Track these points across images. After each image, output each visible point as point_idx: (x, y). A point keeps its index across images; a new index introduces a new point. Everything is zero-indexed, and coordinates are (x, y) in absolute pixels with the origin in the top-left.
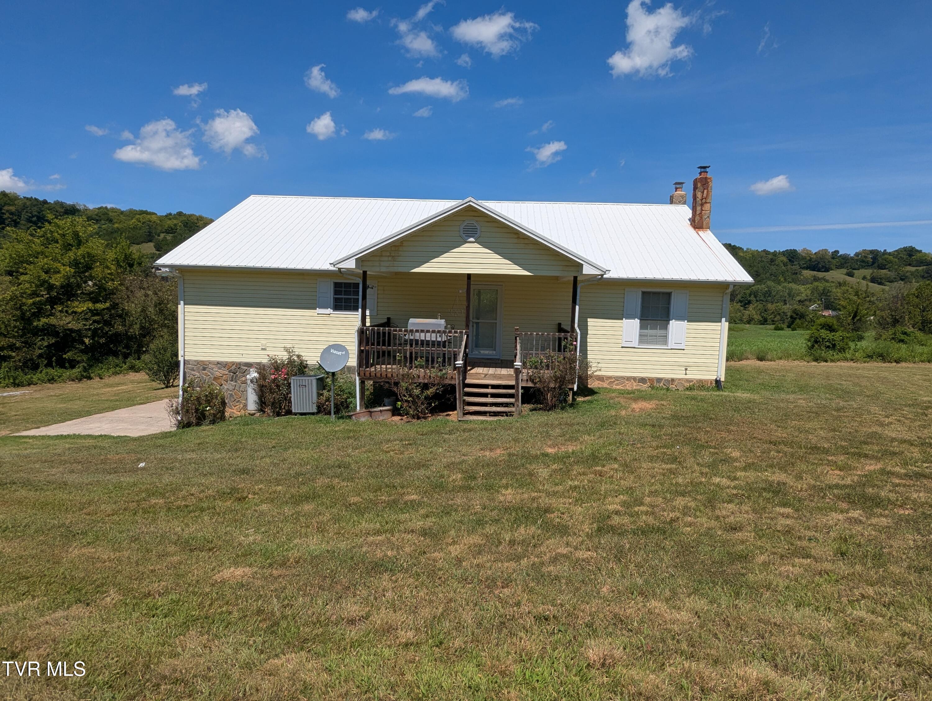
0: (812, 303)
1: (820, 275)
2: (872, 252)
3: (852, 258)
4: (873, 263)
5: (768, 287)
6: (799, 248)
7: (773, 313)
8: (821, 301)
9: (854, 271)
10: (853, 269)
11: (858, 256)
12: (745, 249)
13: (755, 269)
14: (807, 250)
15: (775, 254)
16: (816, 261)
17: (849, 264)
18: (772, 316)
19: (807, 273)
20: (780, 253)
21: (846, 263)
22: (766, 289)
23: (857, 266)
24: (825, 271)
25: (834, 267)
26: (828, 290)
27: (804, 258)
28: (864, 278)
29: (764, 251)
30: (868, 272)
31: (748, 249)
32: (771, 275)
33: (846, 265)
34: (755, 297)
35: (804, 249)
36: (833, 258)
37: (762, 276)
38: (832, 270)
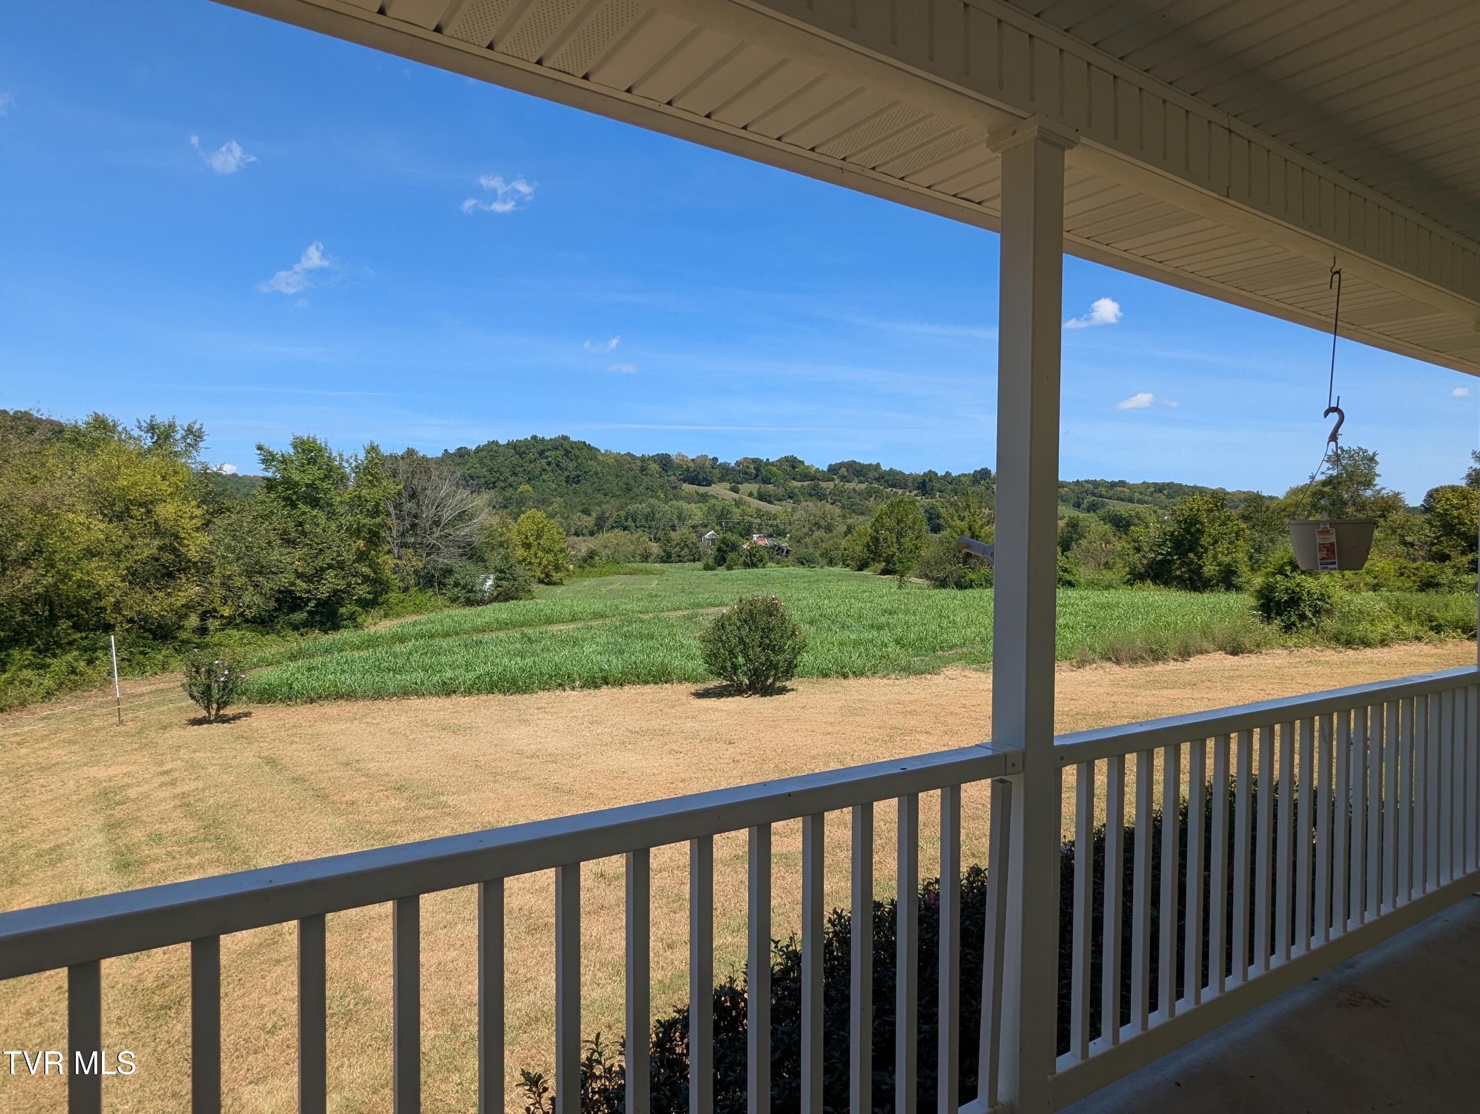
0: (708, 529)
1: (702, 489)
2: (754, 461)
3: (733, 469)
4: (756, 476)
5: (650, 506)
6: (673, 452)
7: (678, 544)
8: (721, 524)
9: (739, 486)
10: (738, 483)
11: (739, 466)
12: (603, 452)
13: (624, 479)
14: (683, 456)
15: (643, 459)
16: (695, 471)
17: (731, 476)
18: (678, 549)
19: (688, 488)
20: (650, 458)
21: (727, 474)
22: (649, 510)
23: (740, 480)
24: (706, 486)
25: (716, 480)
26: (728, 510)
27: (680, 467)
28: (751, 495)
29: (628, 454)
30: (754, 487)
31: (607, 451)
32: (647, 489)
33: (727, 478)
34: (634, 521)
35: (679, 454)
36: (713, 468)
37: (635, 490)
38: (714, 483)
